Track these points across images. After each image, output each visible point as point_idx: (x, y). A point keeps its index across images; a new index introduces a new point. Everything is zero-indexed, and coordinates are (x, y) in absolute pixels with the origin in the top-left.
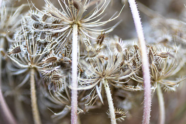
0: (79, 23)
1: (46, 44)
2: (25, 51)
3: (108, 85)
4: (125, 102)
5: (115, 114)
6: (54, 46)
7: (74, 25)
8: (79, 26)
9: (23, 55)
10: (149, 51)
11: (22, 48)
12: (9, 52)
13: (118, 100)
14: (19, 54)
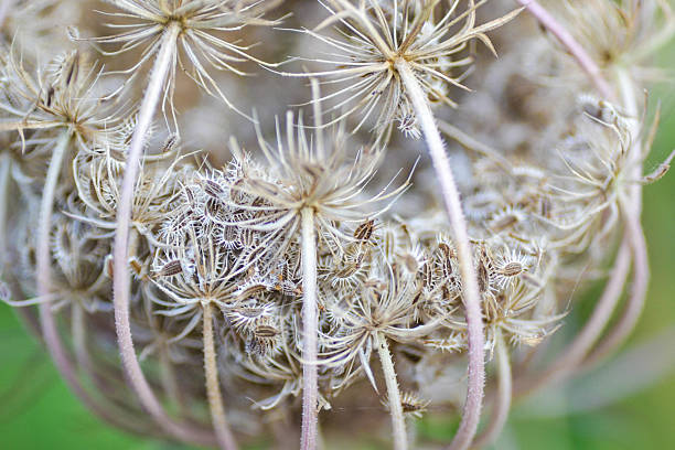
0: (316, 204)
1: (238, 252)
2: (191, 271)
3: (385, 345)
4: (419, 367)
5: (403, 405)
6: (258, 257)
7: (305, 209)
8: (315, 211)
9: (188, 279)
10: (477, 263)
11: (186, 265)
12: (154, 274)
13: (403, 360)
14: (177, 276)
